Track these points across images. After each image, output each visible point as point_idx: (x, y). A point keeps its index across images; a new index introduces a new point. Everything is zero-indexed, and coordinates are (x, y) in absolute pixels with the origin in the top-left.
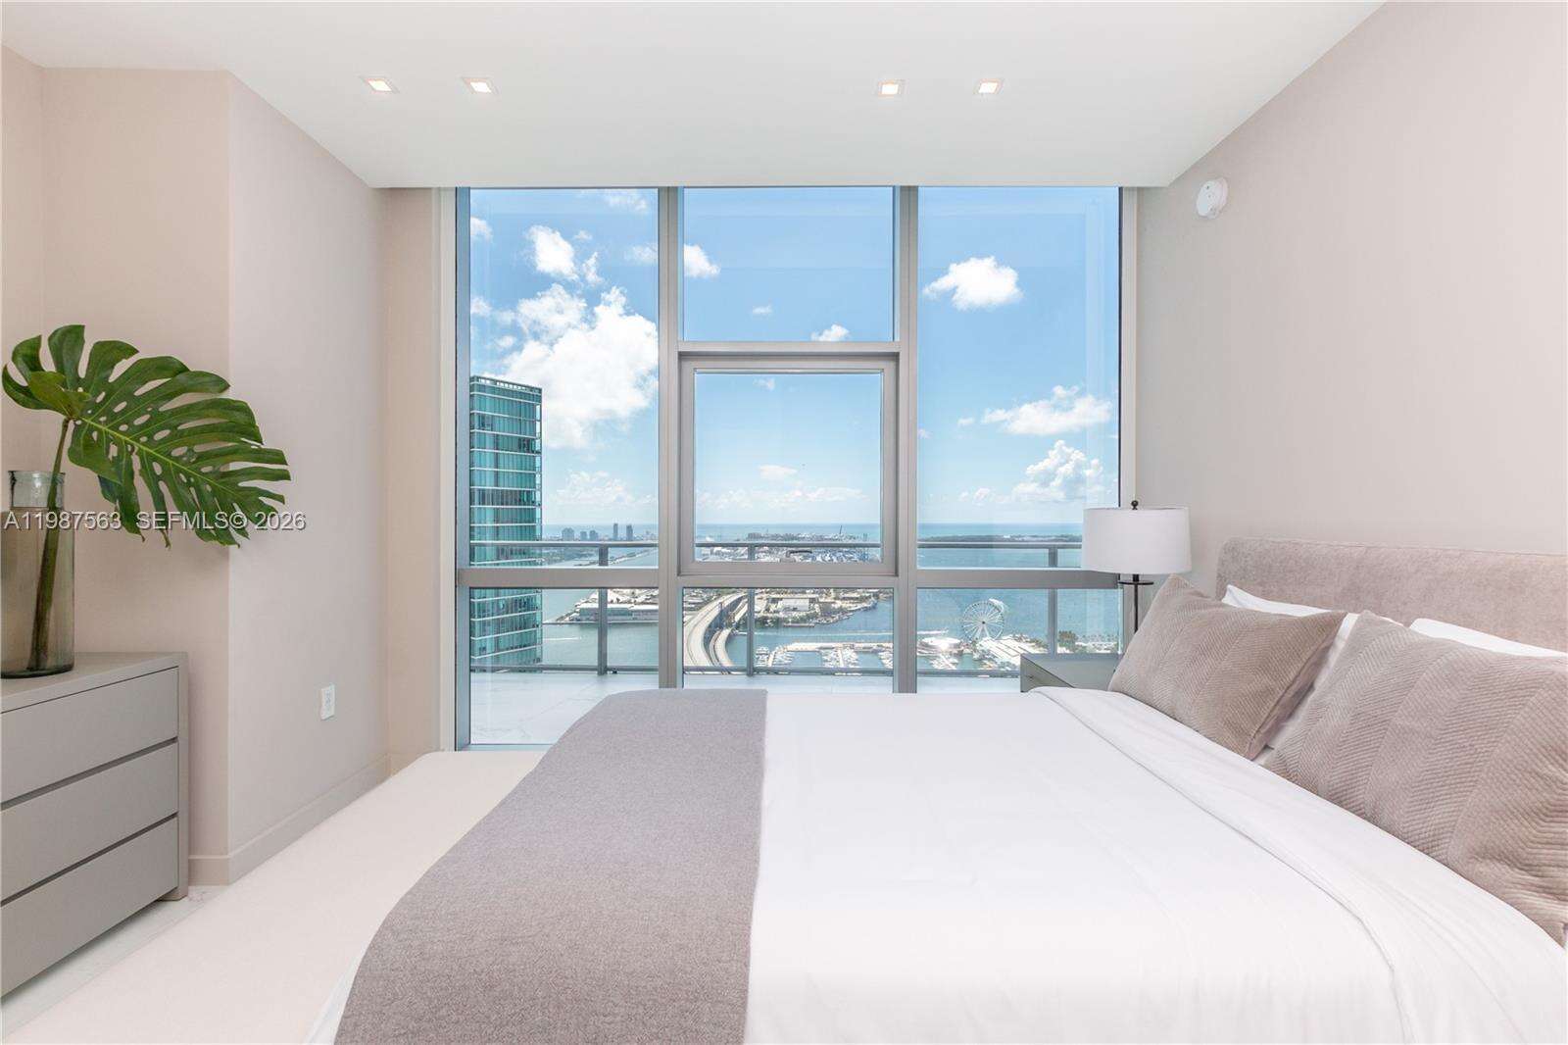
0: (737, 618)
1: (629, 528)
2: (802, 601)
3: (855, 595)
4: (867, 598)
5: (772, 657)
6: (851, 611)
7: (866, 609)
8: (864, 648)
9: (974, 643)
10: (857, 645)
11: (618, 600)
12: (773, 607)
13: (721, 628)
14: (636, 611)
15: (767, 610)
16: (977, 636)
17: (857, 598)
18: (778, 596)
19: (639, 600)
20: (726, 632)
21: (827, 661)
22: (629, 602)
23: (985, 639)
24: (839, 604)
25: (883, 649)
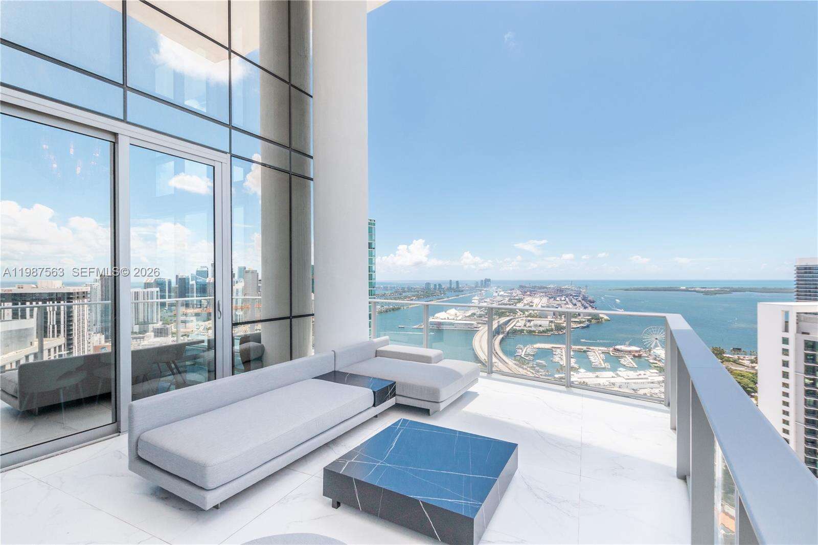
0: (508, 329)
1: (457, 282)
2: (544, 321)
3: (577, 320)
4: (583, 322)
5: (525, 350)
6: (574, 328)
7: (583, 328)
8: (578, 349)
9: (650, 351)
11: (448, 318)
12: (528, 324)
13: (499, 334)
14: (455, 323)
15: (525, 326)
16: (652, 346)
17: (577, 322)
18: (532, 319)
19: (458, 318)
20: (501, 336)
21: (555, 355)
22: (454, 319)
23: (656, 348)
25: (590, 350)
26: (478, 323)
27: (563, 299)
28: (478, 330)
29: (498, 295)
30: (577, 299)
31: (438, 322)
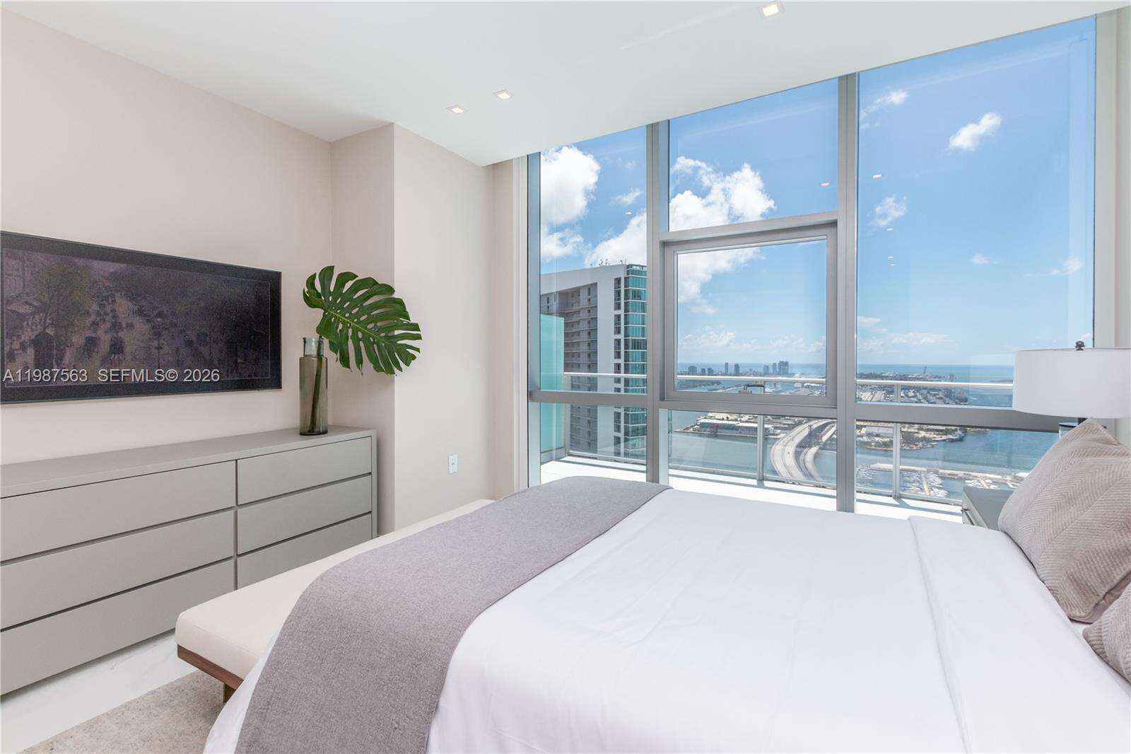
0: (825, 439)
1: (737, 364)
2: (885, 429)
6: (935, 441)
7: (952, 441)
10: (941, 471)
11: (728, 418)
13: (810, 446)
14: (739, 426)
20: (814, 450)
22: (736, 420)
24: (922, 434)
25: (971, 477)
26: (776, 428)
27: (911, 394)
28: (779, 439)
29: (803, 386)
30: (935, 395)
31: (714, 424)
